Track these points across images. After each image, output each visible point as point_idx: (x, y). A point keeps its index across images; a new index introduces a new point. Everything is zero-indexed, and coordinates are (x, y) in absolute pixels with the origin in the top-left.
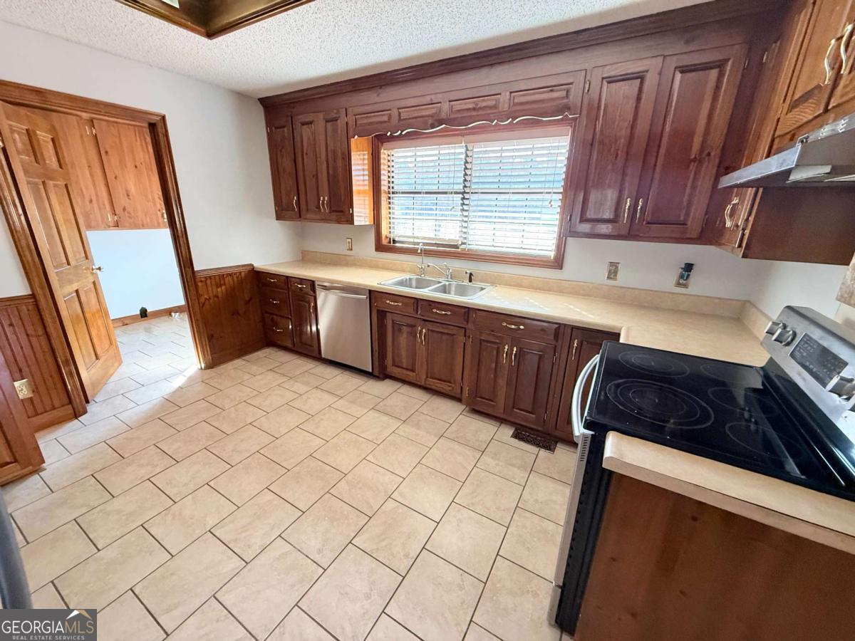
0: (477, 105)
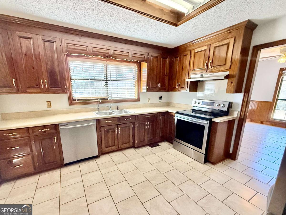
0: (122, 54)
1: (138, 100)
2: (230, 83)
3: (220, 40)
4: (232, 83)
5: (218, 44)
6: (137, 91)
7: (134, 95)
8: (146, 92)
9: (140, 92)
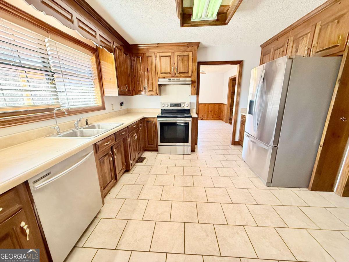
1: (103, 108)
2: (193, 87)
3: (181, 51)
4: (194, 87)
5: (180, 54)
6: (100, 95)
7: (95, 101)
8: (118, 95)
9: (104, 96)
